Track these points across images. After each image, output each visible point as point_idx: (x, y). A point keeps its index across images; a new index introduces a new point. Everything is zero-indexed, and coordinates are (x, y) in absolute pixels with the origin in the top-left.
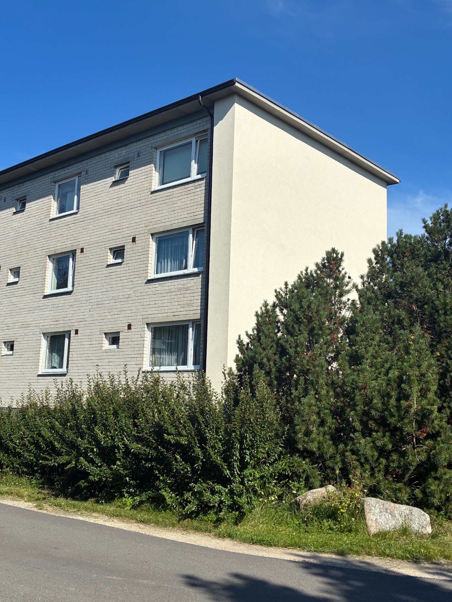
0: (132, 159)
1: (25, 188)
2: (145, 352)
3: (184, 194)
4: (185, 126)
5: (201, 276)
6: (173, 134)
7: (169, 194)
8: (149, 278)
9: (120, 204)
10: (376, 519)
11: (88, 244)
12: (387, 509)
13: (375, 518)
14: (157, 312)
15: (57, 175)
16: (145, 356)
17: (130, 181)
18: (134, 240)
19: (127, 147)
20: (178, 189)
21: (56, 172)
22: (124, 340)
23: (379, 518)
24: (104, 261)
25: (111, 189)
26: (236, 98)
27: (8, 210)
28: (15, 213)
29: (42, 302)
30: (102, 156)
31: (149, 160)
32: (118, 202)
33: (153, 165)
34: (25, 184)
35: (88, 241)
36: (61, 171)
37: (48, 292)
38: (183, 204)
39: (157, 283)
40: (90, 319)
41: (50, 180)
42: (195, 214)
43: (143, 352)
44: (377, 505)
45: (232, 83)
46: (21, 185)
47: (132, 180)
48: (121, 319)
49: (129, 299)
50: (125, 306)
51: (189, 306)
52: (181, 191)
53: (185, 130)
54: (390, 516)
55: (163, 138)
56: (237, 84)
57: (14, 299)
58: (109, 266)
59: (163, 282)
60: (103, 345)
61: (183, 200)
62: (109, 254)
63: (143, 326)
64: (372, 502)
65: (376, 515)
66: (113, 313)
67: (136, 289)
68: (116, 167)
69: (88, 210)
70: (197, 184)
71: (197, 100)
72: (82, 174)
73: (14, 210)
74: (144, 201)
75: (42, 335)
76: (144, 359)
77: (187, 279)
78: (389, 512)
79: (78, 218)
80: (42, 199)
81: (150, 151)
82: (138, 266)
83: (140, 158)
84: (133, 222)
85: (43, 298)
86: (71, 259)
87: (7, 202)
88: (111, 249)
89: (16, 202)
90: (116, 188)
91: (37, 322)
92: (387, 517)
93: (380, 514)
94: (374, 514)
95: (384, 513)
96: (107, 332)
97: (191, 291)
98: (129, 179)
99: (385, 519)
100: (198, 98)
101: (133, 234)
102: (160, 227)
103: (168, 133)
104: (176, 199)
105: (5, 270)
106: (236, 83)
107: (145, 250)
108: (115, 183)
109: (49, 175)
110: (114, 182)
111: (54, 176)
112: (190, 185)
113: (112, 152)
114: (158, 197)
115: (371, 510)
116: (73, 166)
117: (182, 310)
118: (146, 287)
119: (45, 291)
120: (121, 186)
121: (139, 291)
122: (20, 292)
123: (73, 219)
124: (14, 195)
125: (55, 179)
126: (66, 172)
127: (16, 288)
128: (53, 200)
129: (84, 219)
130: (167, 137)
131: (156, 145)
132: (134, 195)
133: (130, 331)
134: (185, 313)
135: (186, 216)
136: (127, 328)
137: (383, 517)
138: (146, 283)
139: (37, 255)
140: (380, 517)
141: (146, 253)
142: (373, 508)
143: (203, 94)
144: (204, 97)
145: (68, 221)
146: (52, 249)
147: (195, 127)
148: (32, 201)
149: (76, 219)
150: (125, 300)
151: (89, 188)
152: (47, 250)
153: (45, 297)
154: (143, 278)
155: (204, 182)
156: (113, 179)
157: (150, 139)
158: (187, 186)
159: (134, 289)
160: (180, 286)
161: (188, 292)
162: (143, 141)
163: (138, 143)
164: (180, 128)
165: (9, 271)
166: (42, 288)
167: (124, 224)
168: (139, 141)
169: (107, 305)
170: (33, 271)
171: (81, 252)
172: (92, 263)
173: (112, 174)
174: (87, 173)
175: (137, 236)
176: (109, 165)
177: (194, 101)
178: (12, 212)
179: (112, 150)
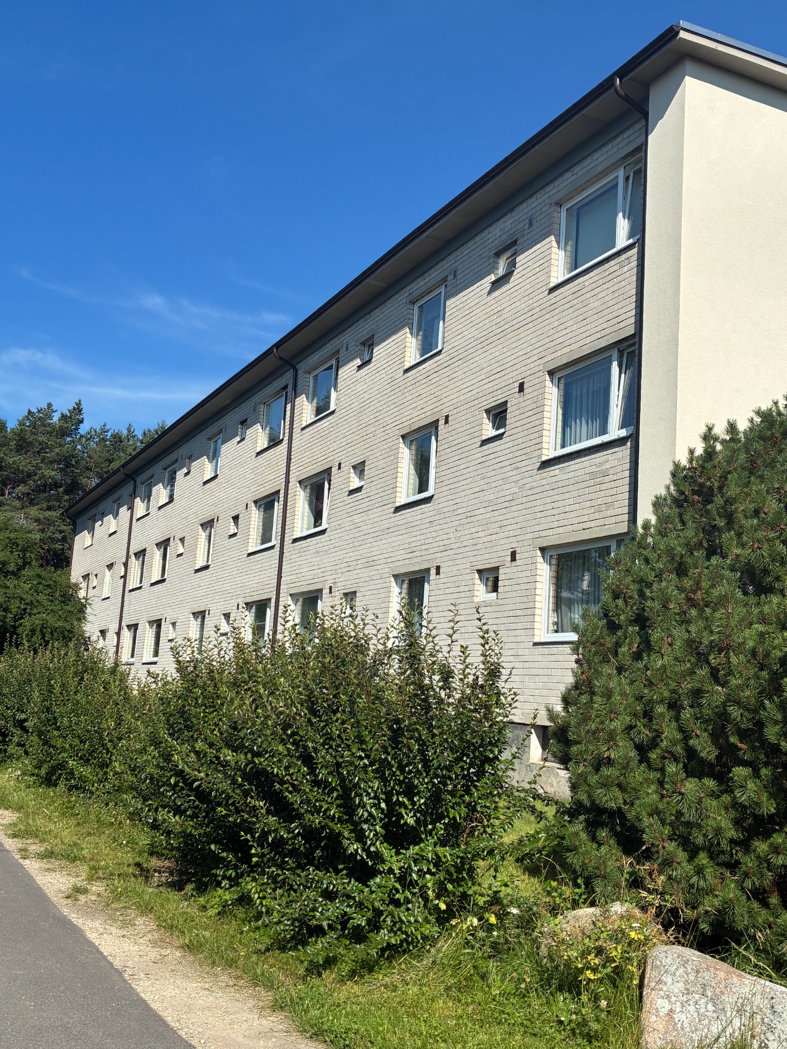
0: (519, 235)
1: (372, 322)
2: (537, 605)
3: (601, 282)
4: (605, 150)
5: (629, 444)
6: (584, 170)
7: (577, 289)
8: (544, 458)
9: (502, 323)
10: (671, 1011)
11: (455, 406)
12: (704, 986)
13: (668, 1007)
14: (556, 524)
15: (415, 289)
16: (537, 612)
17: (517, 277)
18: (521, 388)
19: (514, 213)
20: (591, 274)
21: (413, 285)
22: (507, 583)
23: (678, 1010)
24: (476, 434)
25: (489, 298)
26: (688, 65)
27: (351, 364)
28: (360, 368)
29: (393, 520)
30: (477, 239)
31: (547, 230)
32: (498, 320)
33: (552, 238)
34: (372, 314)
35: (455, 401)
36: (419, 280)
37: (402, 500)
38: (599, 302)
39: (557, 467)
40: (457, 545)
41: (404, 301)
42: (619, 319)
43: (534, 605)
44: (681, 970)
45: (672, 33)
46: (368, 316)
47: (520, 275)
48: (502, 542)
49: (513, 503)
50: (508, 516)
51: (609, 506)
52: (596, 278)
53: (604, 157)
54: (710, 1007)
55: (570, 180)
56: (683, 35)
57: (357, 518)
58: (485, 442)
59: (566, 464)
60: (476, 593)
61: (601, 295)
62: (486, 421)
63: (532, 554)
64: (669, 961)
65: (673, 999)
66: (490, 532)
67: (524, 481)
68: (498, 255)
69: (456, 344)
70: (623, 257)
71: (612, 90)
72: (449, 279)
73: (358, 362)
74: (538, 309)
75: (393, 579)
76: (537, 618)
77: (605, 453)
78: (709, 994)
79: (442, 361)
80: (395, 337)
81: (548, 213)
82: (527, 438)
83: (534, 228)
84: (521, 353)
85: (394, 512)
86: (433, 438)
87: (350, 350)
88: (488, 411)
89: (362, 348)
90: (496, 293)
91: (386, 556)
92: (702, 1011)
93: (685, 998)
94: (668, 997)
95: (697, 996)
96: (480, 567)
97: (612, 477)
98: (515, 273)
99: (696, 1015)
100: (615, 81)
101: (519, 377)
102: (563, 356)
103: (577, 169)
104: (588, 295)
105: (347, 468)
106: (681, 32)
107: (539, 404)
108: (496, 285)
109: (402, 292)
110: (493, 283)
111: (411, 291)
112: (613, 263)
113: (491, 229)
114: (560, 297)
115: (659, 982)
116: (437, 267)
117: (597, 516)
118: (539, 477)
119: (397, 499)
120: (504, 289)
121: (528, 486)
122: (365, 505)
123: (435, 365)
124: (359, 336)
125: (412, 298)
126: (426, 281)
127: (360, 497)
128: (409, 335)
129: (450, 362)
130: (574, 177)
131: (556, 198)
132: (523, 300)
133: (514, 563)
134: (601, 522)
135: (605, 325)
136: (509, 558)
137: (692, 1008)
138: (539, 469)
139: (387, 437)
140: (683, 1006)
141: (539, 410)
142: (668, 979)
143: (622, 72)
144: (624, 80)
145: (429, 368)
146: (406, 424)
147: (620, 146)
148: (381, 343)
149: (439, 363)
150: (507, 504)
151: (458, 302)
152: (400, 426)
153: (398, 509)
154: (535, 460)
155: (635, 250)
156: (492, 278)
157: (548, 189)
158: (607, 266)
159: (520, 484)
160: (594, 469)
161: (607, 479)
162: (538, 195)
163: (530, 201)
164: (597, 155)
165: (352, 470)
166: (393, 495)
167: (507, 360)
168: (530, 197)
169: (481, 517)
170: (381, 467)
171: (445, 424)
172: (460, 440)
173: (493, 269)
174: (455, 276)
175: (526, 380)
176: (486, 254)
177: (608, 92)
178: (355, 367)
179: (491, 225)
